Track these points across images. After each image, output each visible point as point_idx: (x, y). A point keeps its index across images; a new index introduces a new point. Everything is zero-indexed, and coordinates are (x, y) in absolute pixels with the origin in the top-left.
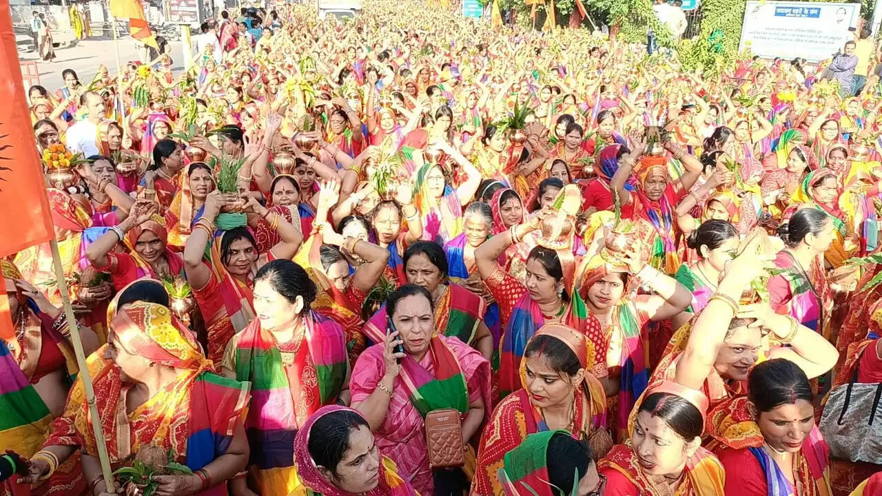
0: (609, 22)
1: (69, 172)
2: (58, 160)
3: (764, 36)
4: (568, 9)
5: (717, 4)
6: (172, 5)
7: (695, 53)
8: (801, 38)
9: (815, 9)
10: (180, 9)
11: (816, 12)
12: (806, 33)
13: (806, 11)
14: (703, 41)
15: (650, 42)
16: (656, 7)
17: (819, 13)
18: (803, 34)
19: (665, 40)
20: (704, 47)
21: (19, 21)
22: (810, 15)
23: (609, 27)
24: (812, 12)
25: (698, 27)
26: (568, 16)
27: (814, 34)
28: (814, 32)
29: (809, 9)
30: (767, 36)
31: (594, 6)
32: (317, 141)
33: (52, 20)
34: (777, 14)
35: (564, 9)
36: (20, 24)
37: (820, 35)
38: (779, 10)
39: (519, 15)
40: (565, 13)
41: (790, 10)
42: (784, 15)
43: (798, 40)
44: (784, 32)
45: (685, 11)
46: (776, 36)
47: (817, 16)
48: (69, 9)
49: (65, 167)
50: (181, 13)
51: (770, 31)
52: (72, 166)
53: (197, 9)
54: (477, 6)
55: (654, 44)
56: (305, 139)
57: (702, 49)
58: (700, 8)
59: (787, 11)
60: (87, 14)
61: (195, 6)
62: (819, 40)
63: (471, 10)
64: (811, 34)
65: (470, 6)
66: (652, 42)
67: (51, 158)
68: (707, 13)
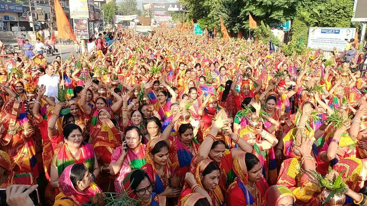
0: (254, 36)
1: (33, 93)
2: (30, 89)
3: (317, 41)
4: (237, 31)
5: (297, 28)
6: (78, 32)
7: (289, 48)
8: (333, 42)
9: (338, 30)
10: (81, 33)
11: (338, 31)
12: (334, 40)
13: (334, 31)
14: (292, 44)
15: (270, 44)
16: (272, 31)
17: (339, 32)
18: (333, 40)
19: (276, 43)
20: (293, 46)
21: (16, 37)
22: (335, 33)
23: (254, 38)
24: (336, 31)
25: (290, 37)
26: (237, 33)
27: (337, 40)
28: (337, 39)
29: (335, 30)
30: (318, 41)
31: (248, 30)
32: (119, 83)
33: (29, 37)
34: (322, 32)
35: (235, 31)
36: (16, 38)
37: (340, 40)
38: (323, 31)
39: (217, 33)
40: (236, 32)
41: (327, 31)
42: (325, 33)
43: (332, 43)
44: (325, 39)
45: (284, 32)
46: (322, 41)
47: (338, 33)
48: (36, 33)
49: (32, 91)
50: (81, 35)
51: (320, 39)
52: (34, 91)
53: (88, 33)
54: (200, 30)
55: (272, 45)
56: (114, 83)
57: (292, 47)
58: (291, 30)
59: (326, 31)
60: (43, 35)
61: (87, 32)
62: (340, 43)
63: (198, 31)
64: (336, 40)
65: (197, 30)
66: (271, 44)
67: (27, 88)
68: (293, 32)
